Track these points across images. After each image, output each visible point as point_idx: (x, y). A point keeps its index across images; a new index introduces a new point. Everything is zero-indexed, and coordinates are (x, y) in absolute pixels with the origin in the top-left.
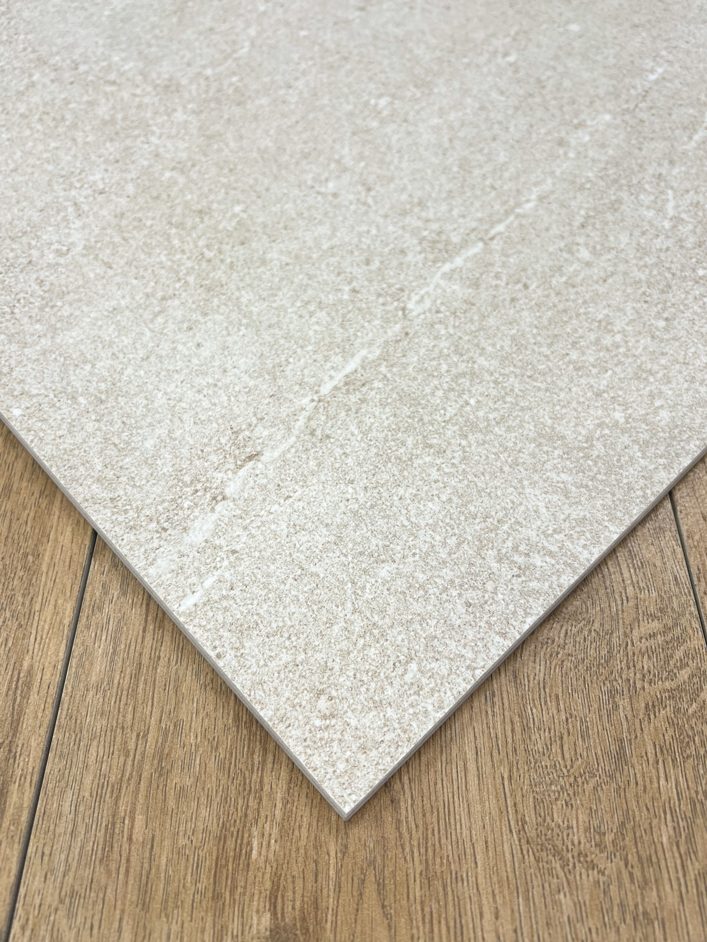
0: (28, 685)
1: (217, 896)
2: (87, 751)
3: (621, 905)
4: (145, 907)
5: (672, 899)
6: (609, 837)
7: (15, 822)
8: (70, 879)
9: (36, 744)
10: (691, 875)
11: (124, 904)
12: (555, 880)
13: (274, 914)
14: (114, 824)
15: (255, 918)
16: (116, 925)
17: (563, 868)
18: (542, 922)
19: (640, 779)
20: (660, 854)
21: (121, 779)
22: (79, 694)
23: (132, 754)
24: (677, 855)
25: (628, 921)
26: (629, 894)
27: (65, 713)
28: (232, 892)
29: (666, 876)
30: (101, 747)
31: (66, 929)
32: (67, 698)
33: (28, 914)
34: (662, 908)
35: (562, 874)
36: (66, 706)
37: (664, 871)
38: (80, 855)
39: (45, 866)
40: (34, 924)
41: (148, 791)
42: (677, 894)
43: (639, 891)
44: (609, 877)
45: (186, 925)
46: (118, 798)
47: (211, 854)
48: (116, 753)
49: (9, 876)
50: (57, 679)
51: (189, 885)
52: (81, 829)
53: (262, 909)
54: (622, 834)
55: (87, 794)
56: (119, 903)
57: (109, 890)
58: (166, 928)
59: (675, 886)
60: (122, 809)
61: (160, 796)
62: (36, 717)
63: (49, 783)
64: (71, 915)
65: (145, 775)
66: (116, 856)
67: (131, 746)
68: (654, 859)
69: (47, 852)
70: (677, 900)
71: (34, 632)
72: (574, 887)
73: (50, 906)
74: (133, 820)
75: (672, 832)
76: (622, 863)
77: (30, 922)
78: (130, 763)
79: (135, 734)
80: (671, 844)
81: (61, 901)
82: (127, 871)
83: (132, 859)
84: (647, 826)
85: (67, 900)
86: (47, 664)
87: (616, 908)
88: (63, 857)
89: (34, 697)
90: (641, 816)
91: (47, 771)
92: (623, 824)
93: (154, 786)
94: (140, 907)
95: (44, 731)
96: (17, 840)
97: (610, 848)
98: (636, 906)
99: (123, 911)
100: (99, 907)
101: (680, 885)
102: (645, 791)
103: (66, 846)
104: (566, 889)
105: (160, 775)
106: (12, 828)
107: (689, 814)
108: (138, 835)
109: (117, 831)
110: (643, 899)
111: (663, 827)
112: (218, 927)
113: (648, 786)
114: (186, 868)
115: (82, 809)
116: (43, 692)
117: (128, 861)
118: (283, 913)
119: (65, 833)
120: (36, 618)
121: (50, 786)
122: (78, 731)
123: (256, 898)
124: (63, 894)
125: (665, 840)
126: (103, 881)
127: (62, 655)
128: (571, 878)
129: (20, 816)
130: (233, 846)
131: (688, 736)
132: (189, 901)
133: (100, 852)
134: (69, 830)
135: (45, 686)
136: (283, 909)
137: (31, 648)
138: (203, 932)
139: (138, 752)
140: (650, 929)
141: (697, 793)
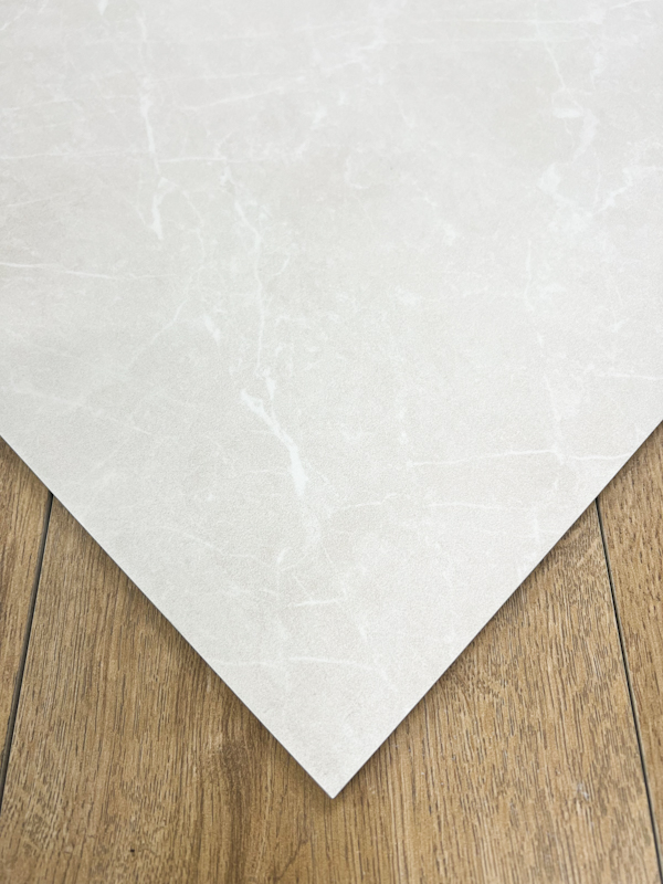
0: (13, 556)
1: (178, 721)
2: (66, 610)
3: (511, 720)
4: (120, 730)
5: (552, 715)
6: (503, 668)
7: (9, 667)
8: (57, 711)
9: (22, 605)
10: (570, 696)
11: (102, 729)
12: (457, 703)
13: (226, 734)
14: (91, 667)
15: (210, 737)
16: (97, 745)
17: (464, 693)
18: (445, 734)
19: (532, 621)
20: (545, 680)
21: (96, 631)
22: (56, 562)
23: (104, 611)
24: (559, 680)
25: (515, 732)
26: (518, 712)
27: (45, 578)
28: (191, 718)
29: (549, 697)
30: (78, 606)
31: (56, 750)
32: (47, 566)
33: (23, 740)
34: (544, 723)
35: (462, 697)
36: (46, 573)
37: (548, 693)
38: (64, 692)
39: (36, 702)
40: (29, 748)
41: (119, 641)
42: (557, 711)
43: (525, 709)
44: (502, 699)
45: (154, 744)
46: (94, 646)
47: (173, 689)
48: (91, 610)
49: (6, 711)
50: (37, 550)
51: (155, 713)
52: (65, 672)
53: (215, 730)
54: (515, 665)
55: (68, 644)
56: (99, 729)
57: (90, 718)
58: (137, 747)
59: (556, 705)
60: (98, 655)
61: (129, 644)
62: (21, 582)
63: (36, 636)
64: (59, 739)
65: (116, 627)
66: (94, 692)
67: (103, 604)
68: (540, 684)
69: (37, 691)
70: (557, 715)
71: (15, 512)
72: (472, 707)
73: (41, 733)
74: (107, 663)
75: (556, 663)
76: (513, 688)
77: (26, 746)
78: (102, 618)
79: (106, 595)
80: (555, 672)
81: (51, 729)
82: (104, 704)
83: (108, 694)
84: (535, 658)
85: (56, 728)
86: (27, 538)
87: (506, 723)
88: (51, 694)
89: (18, 566)
90: (531, 651)
91: (33, 626)
92: (516, 657)
93: (124, 636)
94: (116, 731)
95: (28, 594)
96: (11, 681)
97: (504, 676)
98: (523, 721)
99: (102, 735)
100: (82, 732)
101: (560, 704)
102: (536, 630)
103: (52, 686)
104: (466, 709)
105: (129, 627)
106: (7, 673)
107: (571, 648)
108: (112, 674)
109: (94, 672)
110: (529, 716)
111: (549, 658)
112: (180, 745)
113: (539, 627)
114: (153, 700)
115: (64, 656)
116: (26, 562)
117: (105, 695)
118: (233, 733)
119: (51, 675)
120: (16, 499)
121: (37, 638)
122: (57, 593)
123: (211, 722)
124: (52, 723)
125: (550, 669)
126: (85, 713)
127: (40, 530)
128: (470, 700)
129: (13, 663)
130: (191, 682)
131: (575, 585)
132: (155, 725)
133: (81, 690)
134: (54, 673)
135: (27, 556)
136: (233, 729)
137: (13, 525)
138: (168, 749)
139: (109, 609)
140: (533, 739)
141: (579, 631)
